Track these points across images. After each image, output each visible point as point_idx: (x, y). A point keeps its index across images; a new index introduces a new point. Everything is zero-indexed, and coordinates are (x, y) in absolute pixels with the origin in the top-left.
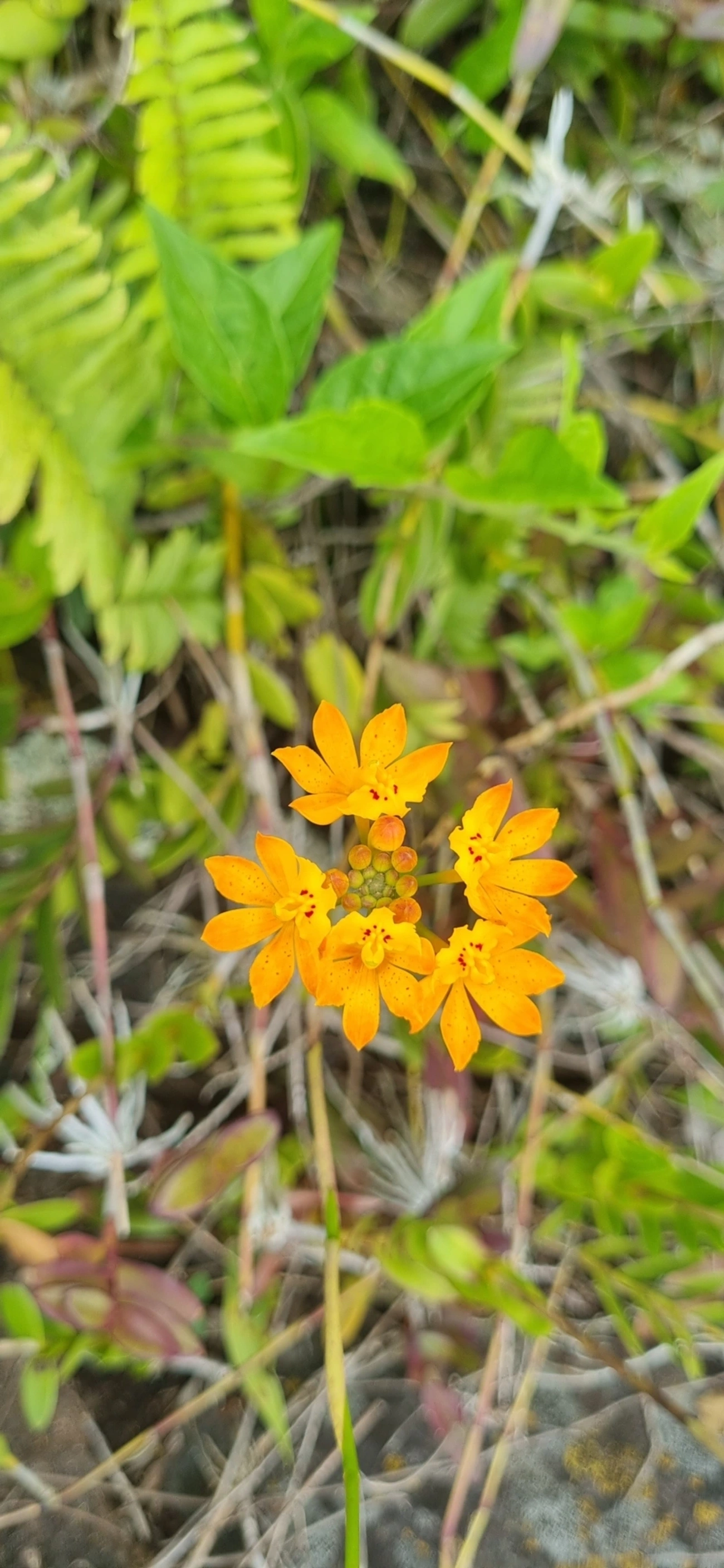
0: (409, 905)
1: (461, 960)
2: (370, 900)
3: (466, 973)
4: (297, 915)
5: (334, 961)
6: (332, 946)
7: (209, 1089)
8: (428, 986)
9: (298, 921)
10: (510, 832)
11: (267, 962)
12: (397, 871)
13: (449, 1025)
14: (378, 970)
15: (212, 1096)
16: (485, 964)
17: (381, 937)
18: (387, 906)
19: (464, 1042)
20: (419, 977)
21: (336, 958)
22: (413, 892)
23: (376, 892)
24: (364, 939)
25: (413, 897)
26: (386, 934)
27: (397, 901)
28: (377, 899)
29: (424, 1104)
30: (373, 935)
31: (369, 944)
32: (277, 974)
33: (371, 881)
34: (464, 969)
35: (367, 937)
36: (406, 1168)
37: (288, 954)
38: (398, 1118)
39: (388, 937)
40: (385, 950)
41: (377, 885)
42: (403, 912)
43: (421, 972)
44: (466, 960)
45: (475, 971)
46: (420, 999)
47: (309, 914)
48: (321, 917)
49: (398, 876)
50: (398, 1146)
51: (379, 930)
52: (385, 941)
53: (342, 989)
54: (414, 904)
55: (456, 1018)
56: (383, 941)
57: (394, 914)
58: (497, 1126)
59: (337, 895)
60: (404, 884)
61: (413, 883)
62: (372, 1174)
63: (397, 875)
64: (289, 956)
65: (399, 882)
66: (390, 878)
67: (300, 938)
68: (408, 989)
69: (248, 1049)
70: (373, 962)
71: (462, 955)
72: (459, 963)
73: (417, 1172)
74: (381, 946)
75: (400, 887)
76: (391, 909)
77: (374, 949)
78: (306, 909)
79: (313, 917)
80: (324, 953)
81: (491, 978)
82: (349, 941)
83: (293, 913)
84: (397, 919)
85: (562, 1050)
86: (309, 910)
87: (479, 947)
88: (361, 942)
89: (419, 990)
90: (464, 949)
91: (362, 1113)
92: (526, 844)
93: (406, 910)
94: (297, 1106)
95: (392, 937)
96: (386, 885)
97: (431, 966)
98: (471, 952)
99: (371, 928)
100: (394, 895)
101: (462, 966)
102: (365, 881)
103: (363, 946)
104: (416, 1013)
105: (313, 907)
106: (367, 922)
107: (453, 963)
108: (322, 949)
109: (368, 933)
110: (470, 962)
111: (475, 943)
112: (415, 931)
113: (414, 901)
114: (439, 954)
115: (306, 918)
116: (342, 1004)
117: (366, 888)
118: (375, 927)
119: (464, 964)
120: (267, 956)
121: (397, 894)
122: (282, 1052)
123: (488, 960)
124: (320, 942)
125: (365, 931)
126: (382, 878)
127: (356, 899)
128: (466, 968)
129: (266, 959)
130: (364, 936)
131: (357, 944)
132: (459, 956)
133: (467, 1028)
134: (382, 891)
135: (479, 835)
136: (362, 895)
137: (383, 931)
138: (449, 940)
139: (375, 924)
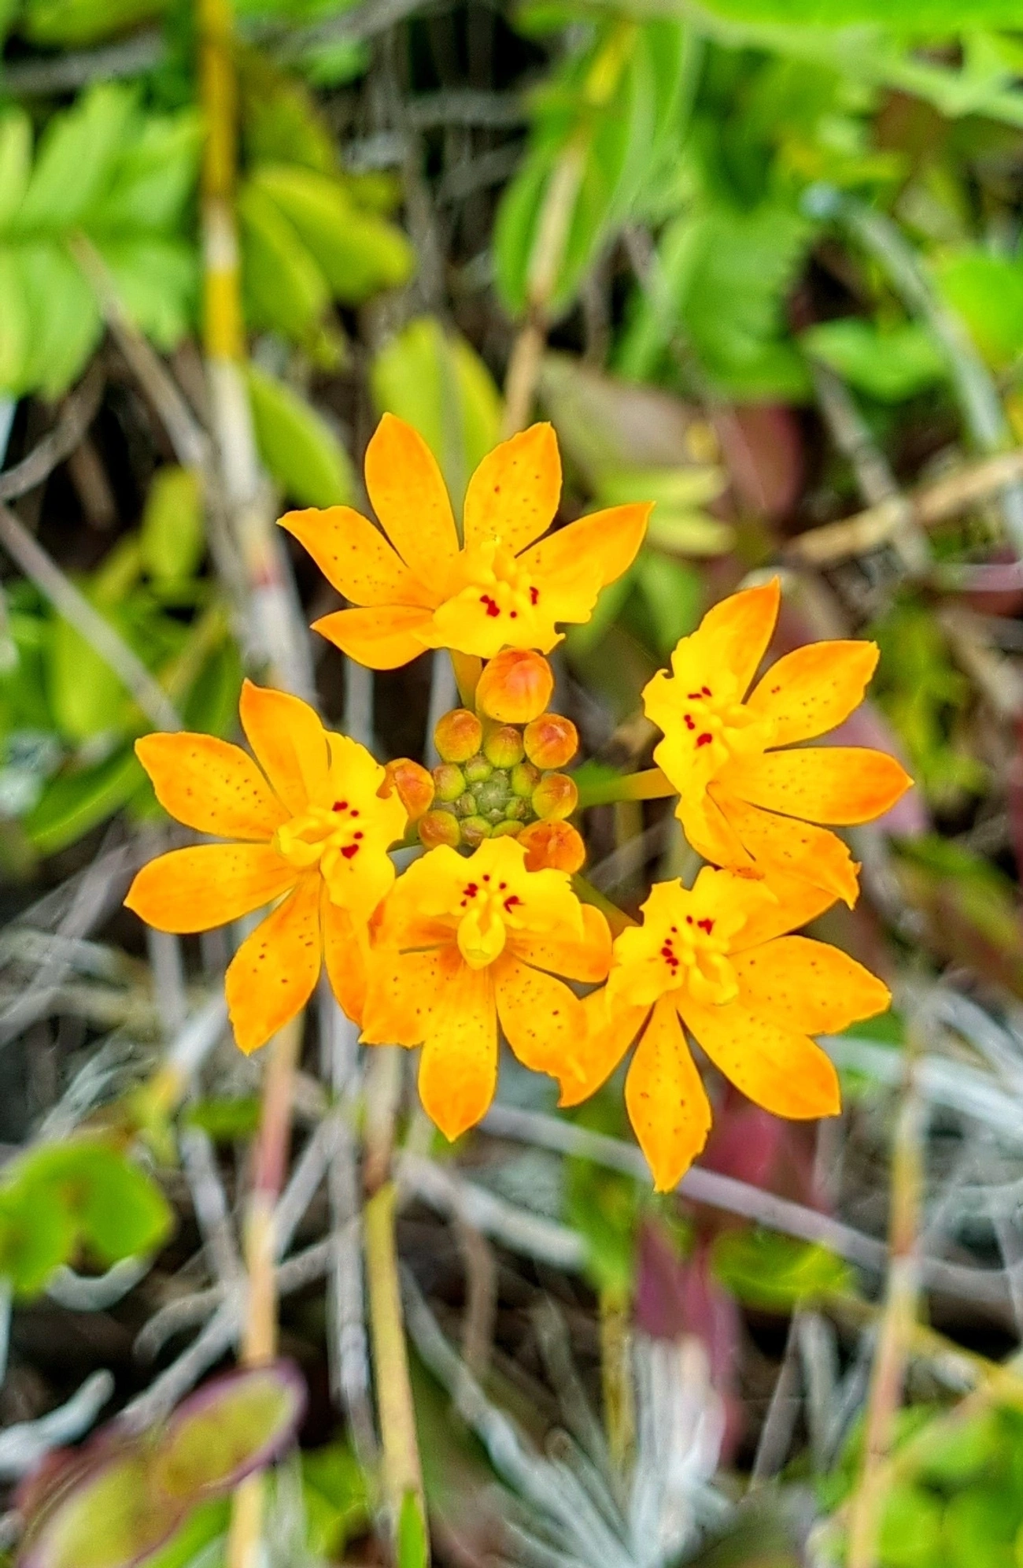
0: (558, 833)
1: (666, 952)
2: (478, 824)
3: (678, 980)
4: (325, 853)
5: (402, 952)
6: (398, 918)
7: (152, 1333)
8: (600, 1010)
9: (326, 867)
10: (775, 691)
11: (262, 957)
12: (535, 766)
13: (644, 1095)
14: (493, 970)
15: (157, 1346)
16: (718, 960)
17: (499, 899)
18: (514, 836)
19: (676, 1131)
20: (583, 991)
21: (405, 947)
22: (567, 810)
23: (491, 809)
24: (464, 904)
25: (567, 819)
26: (509, 892)
27: (534, 827)
28: (494, 823)
29: (635, 1379)
30: (482, 895)
31: (474, 914)
32: (284, 981)
33: (480, 786)
34: (674, 973)
35: (470, 901)
36: (590, 1514)
37: (307, 940)
38: (579, 1412)
39: (513, 901)
40: (508, 928)
41: (493, 795)
42: (546, 849)
43: (584, 977)
44: (677, 952)
45: (697, 975)
46: (580, 1032)
47: (349, 852)
48: (375, 860)
49: (537, 777)
50: (574, 1470)
51: (494, 884)
52: (508, 909)
53: (418, 1011)
54: (569, 832)
55: (659, 1080)
56: (503, 910)
57: (527, 850)
58: (801, 1432)
59: (409, 813)
60: (549, 791)
61: (567, 788)
62: (514, 1529)
63: (535, 774)
64: (309, 944)
65: (540, 788)
66: (521, 782)
67: (332, 904)
68: (556, 1013)
69: (240, 1250)
70: (481, 951)
71: (668, 942)
72: (663, 959)
73: (619, 1528)
74: (498, 919)
75: (540, 799)
76: (521, 843)
77: (484, 924)
78: (342, 840)
79: (358, 857)
80: (379, 931)
81: (729, 991)
82: (431, 909)
83: (318, 848)
84: (533, 863)
85: (948, 1258)
86: (349, 842)
87: (707, 925)
88: (458, 910)
89: (580, 1017)
90: (674, 930)
91: (492, 1393)
92: (810, 716)
93: (553, 844)
94: (349, 1375)
95: (522, 899)
96: (513, 795)
97: (605, 964)
98: (689, 935)
99: (478, 880)
100: (528, 817)
101: (669, 967)
102: (468, 789)
103: (462, 917)
104: (572, 1063)
105: (359, 836)
106: (469, 869)
107: (652, 960)
108: (375, 923)
109: (472, 890)
110: (686, 957)
111: (698, 917)
112: (569, 887)
113: (570, 826)
114: (620, 940)
115: (344, 860)
116: (417, 1042)
117: (472, 802)
118: (486, 878)
119: (674, 962)
120: (264, 945)
121: (534, 813)
122: (315, 1253)
123: (726, 956)
124: (372, 908)
125: (466, 888)
126: (502, 781)
127: (450, 823)
128: (679, 969)
129: (261, 951)
130: (464, 897)
131: (448, 915)
132: (663, 945)
133: (683, 1103)
134: (503, 809)
135: (706, 691)
136: (461, 816)
137: (503, 886)
138: (642, 908)
139: (486, 871)
